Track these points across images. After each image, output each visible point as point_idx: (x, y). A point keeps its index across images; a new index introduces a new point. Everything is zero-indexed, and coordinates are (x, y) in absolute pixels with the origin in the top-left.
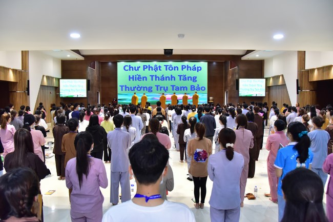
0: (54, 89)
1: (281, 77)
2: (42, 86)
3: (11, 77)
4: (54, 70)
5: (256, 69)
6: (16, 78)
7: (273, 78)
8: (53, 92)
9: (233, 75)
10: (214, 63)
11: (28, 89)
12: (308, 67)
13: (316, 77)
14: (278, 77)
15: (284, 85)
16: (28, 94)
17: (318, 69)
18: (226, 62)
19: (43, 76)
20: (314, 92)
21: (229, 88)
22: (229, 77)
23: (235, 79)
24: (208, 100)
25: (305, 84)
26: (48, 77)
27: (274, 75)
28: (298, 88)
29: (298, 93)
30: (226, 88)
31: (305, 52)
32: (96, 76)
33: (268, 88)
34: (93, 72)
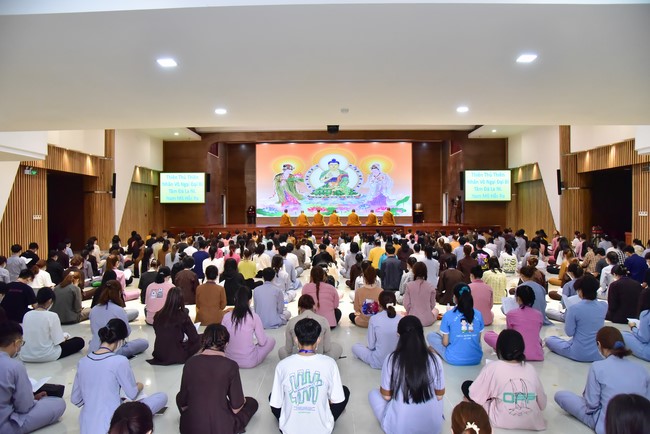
0: (150, 189)
1: (535, 167)
2: (134, 184)
3: (89, 169)
4: (152, 158)
5: (494, 154)
6: (96, 170)
7: (524, 168)
8: (149, 194)
9: (455, 165)
10: (424, 145)
11: (113, 188)
12: (574, 149)
13: (587, 165)
14: (530, 167)
15: (540, 181)
16: (114, 197)
17: (591, 152)
18: (444, 144)
19: (136, 167)
20: (587, 191)
21: (449, 188)
22: (450, 169)
23: (458, 172)
24: (414, 208)
25: (572, 178)
26: (142, 170)
27: (524, 163)
28: (560, 185)
29: (560, 193)
30: (444, 187)
31: (569, 127)
32: (220, 167)
33: (516, 187)
34: (215, 161)
